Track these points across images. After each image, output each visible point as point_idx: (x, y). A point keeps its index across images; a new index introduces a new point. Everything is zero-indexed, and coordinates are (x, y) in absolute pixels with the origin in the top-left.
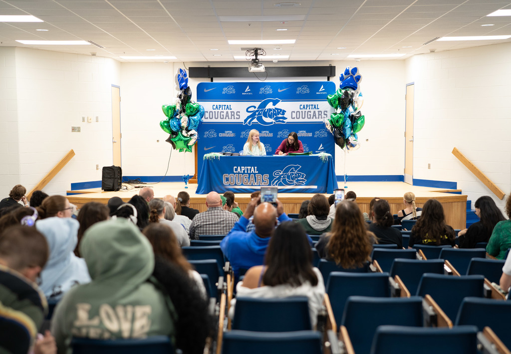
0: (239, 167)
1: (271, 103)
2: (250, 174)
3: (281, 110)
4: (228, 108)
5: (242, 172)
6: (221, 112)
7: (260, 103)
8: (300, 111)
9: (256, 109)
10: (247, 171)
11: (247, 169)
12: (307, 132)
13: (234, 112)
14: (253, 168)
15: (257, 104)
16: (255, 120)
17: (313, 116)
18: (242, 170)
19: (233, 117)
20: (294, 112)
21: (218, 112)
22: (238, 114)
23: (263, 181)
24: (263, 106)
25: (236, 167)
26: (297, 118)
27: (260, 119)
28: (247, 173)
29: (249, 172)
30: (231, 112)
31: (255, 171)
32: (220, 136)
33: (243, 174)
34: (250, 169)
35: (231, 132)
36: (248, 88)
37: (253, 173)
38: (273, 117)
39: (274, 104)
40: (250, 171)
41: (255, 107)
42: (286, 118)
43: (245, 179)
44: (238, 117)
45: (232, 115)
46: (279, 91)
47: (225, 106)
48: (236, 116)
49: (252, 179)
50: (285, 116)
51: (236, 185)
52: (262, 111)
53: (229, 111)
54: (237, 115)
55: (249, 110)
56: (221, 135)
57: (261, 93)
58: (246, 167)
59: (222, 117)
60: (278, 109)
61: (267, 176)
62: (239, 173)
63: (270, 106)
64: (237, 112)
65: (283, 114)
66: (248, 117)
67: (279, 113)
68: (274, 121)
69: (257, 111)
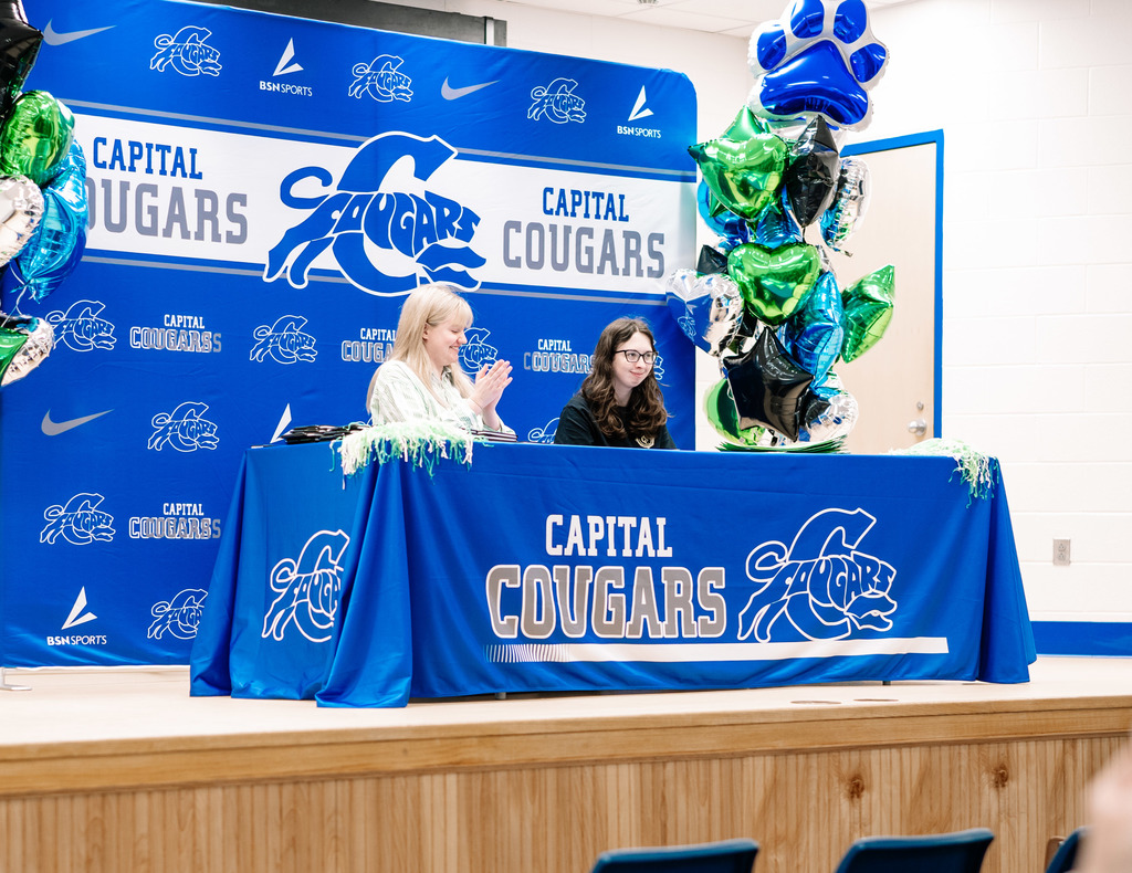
0: (575, 520)
1: (406, 163)
2: (630, 564)
3: (454, 206)
4: (179, 164)
5: (593, 552)
6: (142, 188)
7: (353, 152)
8: (546, 221)
9: (332, 191)
10: (619, 545)
11: (619, 531)
12: (577, 349)
13: (213, 196)
14: (645, 521)
15: (338, 159)
16: (327, 260)
17: (605, 257)
18: (595, 536)
19: (208, 224)
20: (516, 225)
21: (125, 186)
22: (237, 208)
23: (699, 611)
24: (366, 172)
25: (558, 519)
26: (532, 265)
27: (350, 253)
28: (618, 560)
29: (627, 552)
30: (201, 195)
31: (656, 547)
32: (134, 344)
33: (595, 563)
34: (635, 532)
35: (197, 322)
36: (289, 52)
37: (645, 560)
38: (419, 246)
39: (423, 172)
40: (634, 546)
41: (326, 178)
42: (477, 261)
43: (609, 598)
44: (236, 229)
45: (202, 216)
46: (449, 93)
47: (164, 149)
48: (225, 225)
49: (644, 597)
50: (475, 245)
51: (559, 637)
52: (361, 201)
53: (189, 186)
54: (233, 217)
55: (298, 190)
56: (144, 338)
57: (355, 92)
58: (611, 520)
59: (147, 221)
60: (440, 202)
61: (715, 576)
62: (574, 560)
63: (400, 177)
64: (233, 198)
65: (466, 234)
66: (293, 237)
67: (444, 227)
68: (420, 271)
69: (337, 202)
